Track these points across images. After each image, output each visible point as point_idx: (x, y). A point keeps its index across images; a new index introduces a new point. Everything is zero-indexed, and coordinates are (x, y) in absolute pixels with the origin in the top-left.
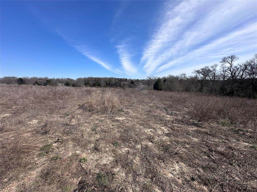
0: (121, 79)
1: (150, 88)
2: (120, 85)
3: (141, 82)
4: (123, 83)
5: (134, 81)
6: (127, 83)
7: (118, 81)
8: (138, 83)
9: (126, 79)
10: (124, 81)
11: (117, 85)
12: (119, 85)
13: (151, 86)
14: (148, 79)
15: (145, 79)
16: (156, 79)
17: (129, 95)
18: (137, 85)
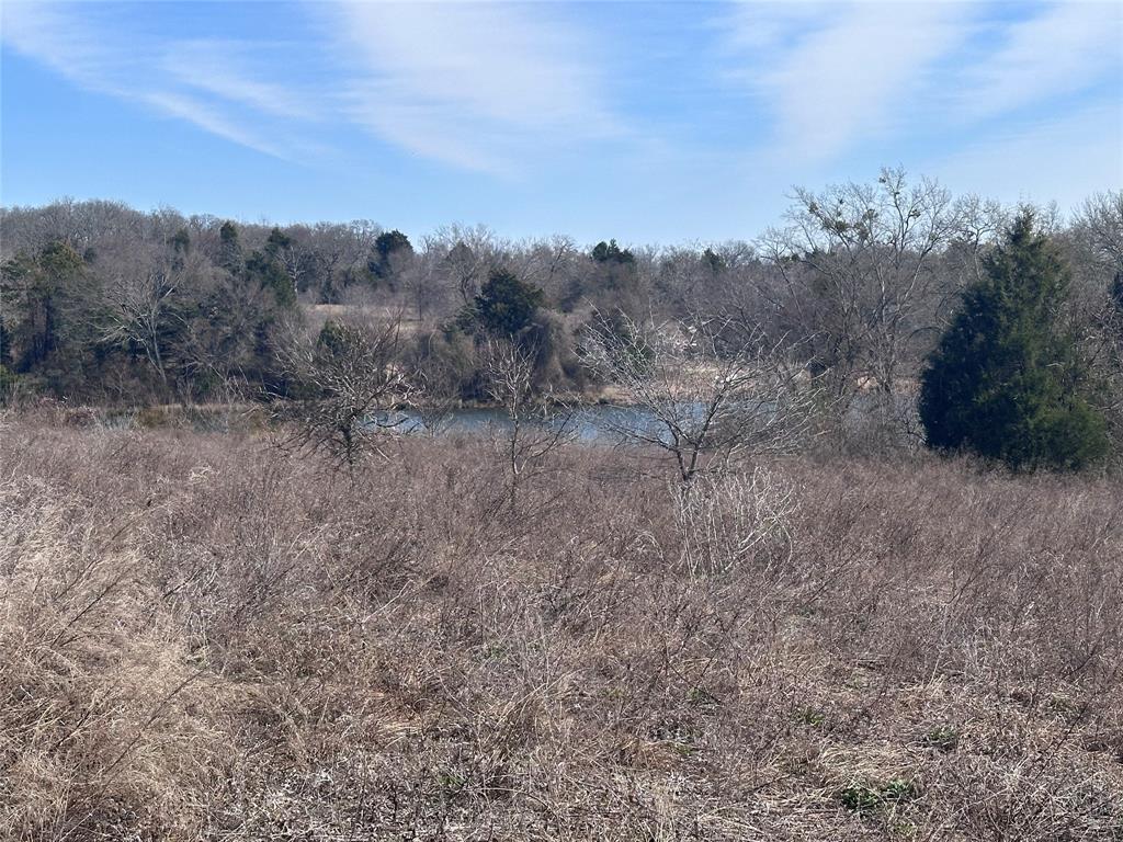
0: (278, 239)
1: (856, 417)
2: (262, 350)
3: (681, 312)
4: (318, 313)
5: (552, 289)
6: (407, 329)
7: (210, 274)
8: (613, 329)
9: (391, 243)
10: (348, 280)
11: (204, 363)
12: (243, 355)
13: (866, 383)
14: (823, 240)
15: (762, 251)
16: (962, 249)
17: (440, 562)
18: (596, 354)
